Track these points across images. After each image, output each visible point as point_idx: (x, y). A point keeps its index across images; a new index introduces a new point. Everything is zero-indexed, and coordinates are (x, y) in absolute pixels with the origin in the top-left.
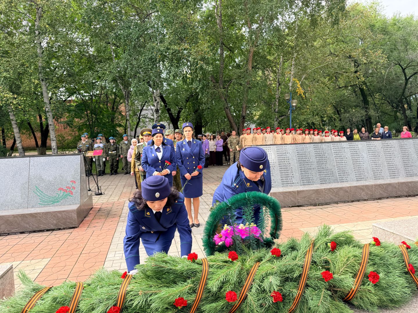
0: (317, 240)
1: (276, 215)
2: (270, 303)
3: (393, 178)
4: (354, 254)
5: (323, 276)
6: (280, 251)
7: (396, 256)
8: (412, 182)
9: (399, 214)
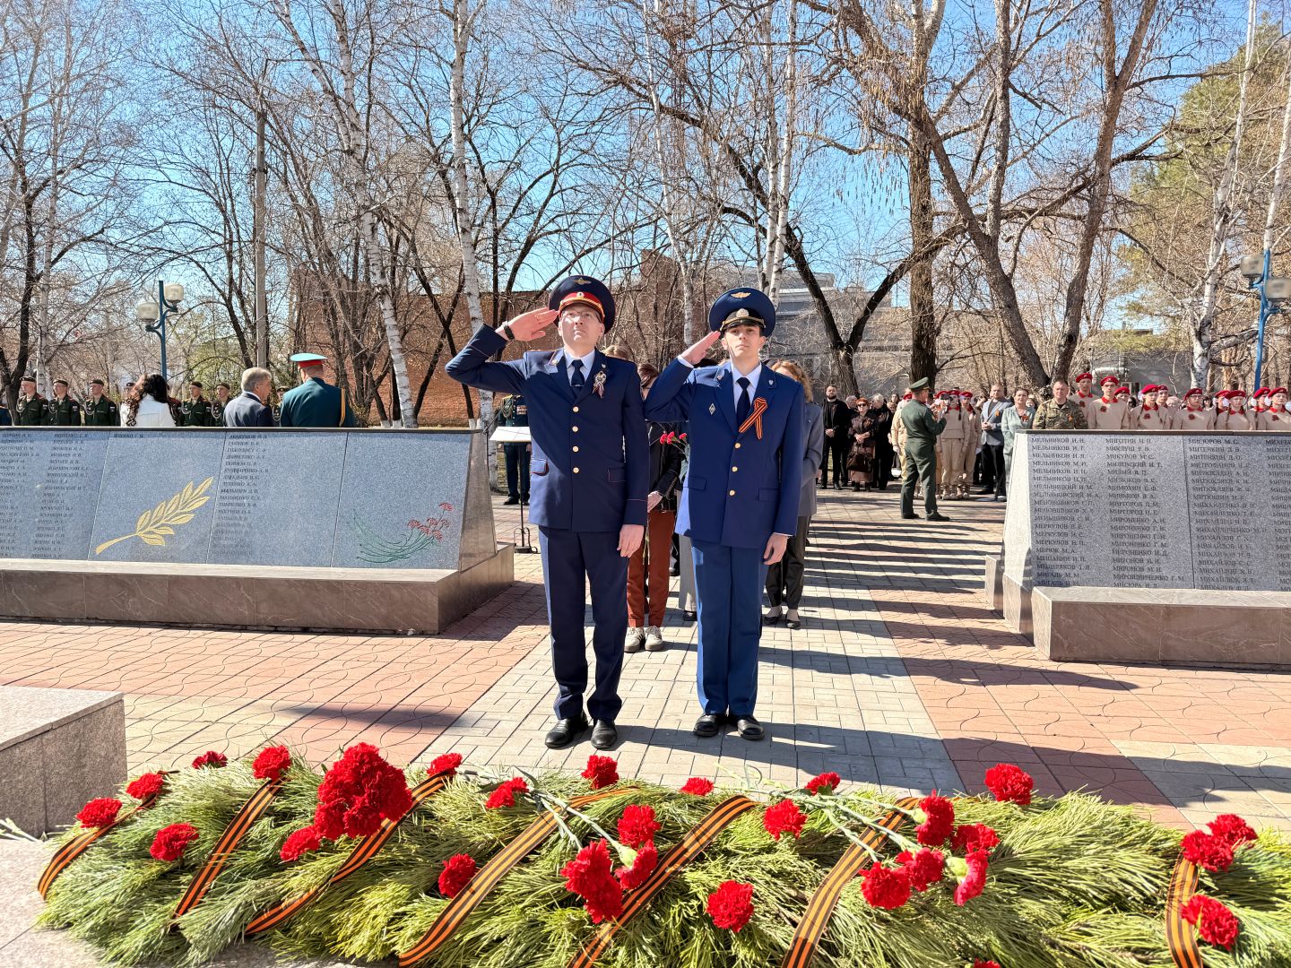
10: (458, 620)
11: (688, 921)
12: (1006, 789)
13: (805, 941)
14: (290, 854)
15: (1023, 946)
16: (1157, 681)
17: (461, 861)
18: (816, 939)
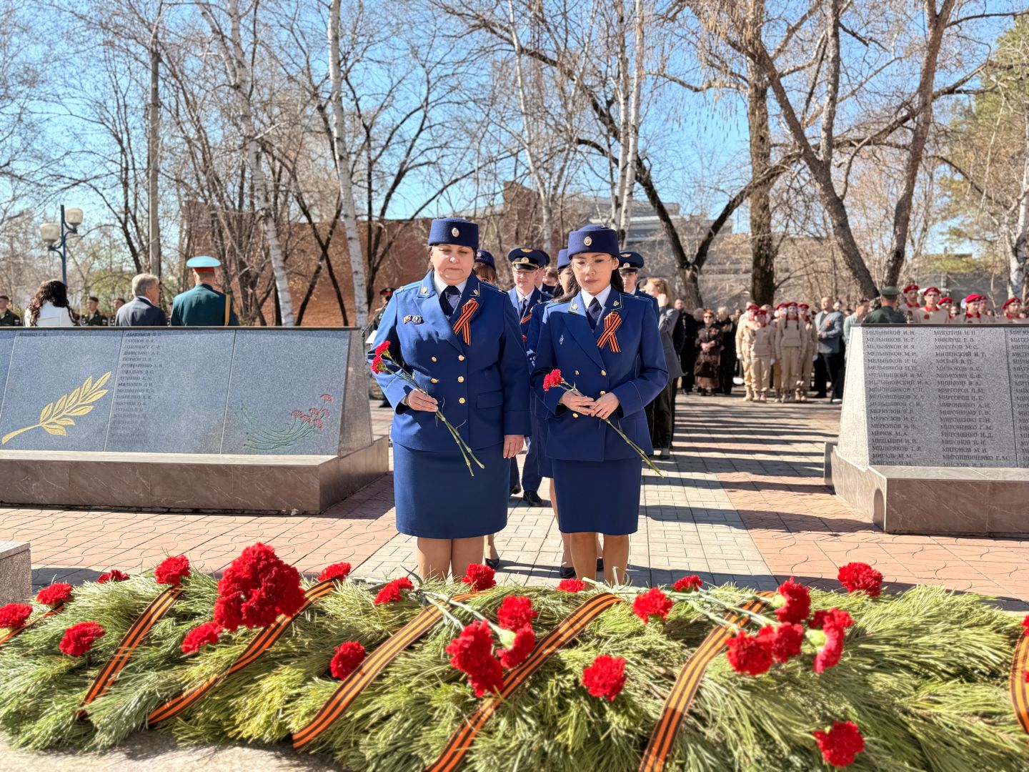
10: (338, 502)
11: (563, 695)
12: (858, 583)
13: (674, 711)
14: (191, 646)
15: (876, 714)
16: (985, 550)
17: (352, 647)
18: (684, 709)
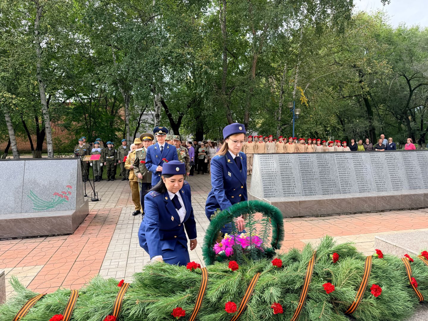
0: (319, 251)
1: (277, 225)
2: (270, 315)
3: (397, 190)
4: (356, 266)
5: (325, 288)
6: (281, 262)
7: (398, 269)
8: (416, 195)
9: (402, 227)
10: (76, 228)
